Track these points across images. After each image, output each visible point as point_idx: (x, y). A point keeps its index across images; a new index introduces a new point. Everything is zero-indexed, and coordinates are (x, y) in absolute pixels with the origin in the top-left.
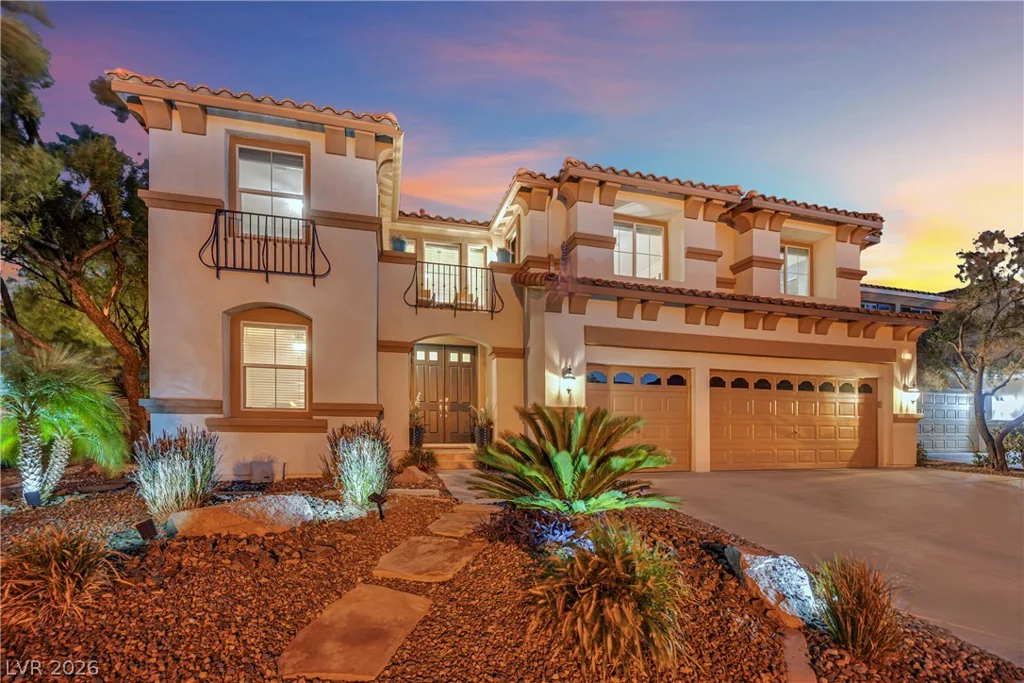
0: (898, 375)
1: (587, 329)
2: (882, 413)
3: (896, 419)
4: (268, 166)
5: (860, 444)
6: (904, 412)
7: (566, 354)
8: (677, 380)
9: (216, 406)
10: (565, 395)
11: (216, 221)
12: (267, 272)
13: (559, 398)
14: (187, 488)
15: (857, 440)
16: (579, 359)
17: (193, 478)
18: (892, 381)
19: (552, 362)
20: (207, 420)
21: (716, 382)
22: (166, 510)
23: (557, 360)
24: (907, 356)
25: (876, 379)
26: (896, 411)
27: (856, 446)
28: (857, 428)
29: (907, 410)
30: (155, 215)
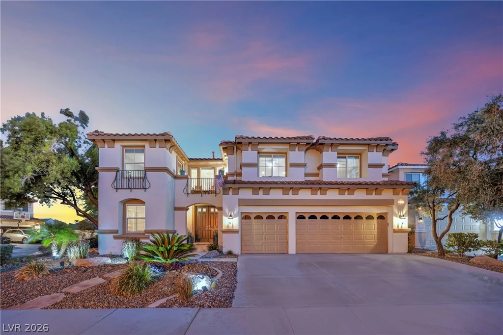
0: (396, 211)
1: (239, 200)
2: (389, 228)
3: (395, 231)
4: (134, 154)
5: (378, 242)
6: (400, 228)
7: (231, 210)
8: (281, 217)
9: (117, 232)
10: (230, 225)
11: (117, 174)
12: (131, 189)
13: (228, 226)
14: (79, 255)
15: (376, 241)
16: (236, 211)
17: (80, 252)
18: (393, 214)
19: (226, 213)
20: (113, 236)
21: (301, 217)
22: (73, 260)
23: (227, 212)
24: (401, 202)
25: (387, 213)
26: (395, 227)
27: (375, 244)
28: (376, 235)
29: (402, 227)
30: (101, 174)
